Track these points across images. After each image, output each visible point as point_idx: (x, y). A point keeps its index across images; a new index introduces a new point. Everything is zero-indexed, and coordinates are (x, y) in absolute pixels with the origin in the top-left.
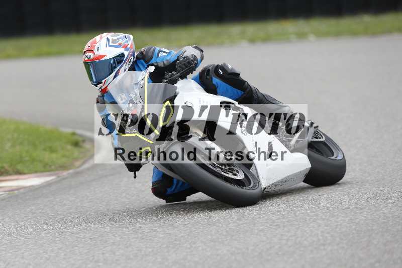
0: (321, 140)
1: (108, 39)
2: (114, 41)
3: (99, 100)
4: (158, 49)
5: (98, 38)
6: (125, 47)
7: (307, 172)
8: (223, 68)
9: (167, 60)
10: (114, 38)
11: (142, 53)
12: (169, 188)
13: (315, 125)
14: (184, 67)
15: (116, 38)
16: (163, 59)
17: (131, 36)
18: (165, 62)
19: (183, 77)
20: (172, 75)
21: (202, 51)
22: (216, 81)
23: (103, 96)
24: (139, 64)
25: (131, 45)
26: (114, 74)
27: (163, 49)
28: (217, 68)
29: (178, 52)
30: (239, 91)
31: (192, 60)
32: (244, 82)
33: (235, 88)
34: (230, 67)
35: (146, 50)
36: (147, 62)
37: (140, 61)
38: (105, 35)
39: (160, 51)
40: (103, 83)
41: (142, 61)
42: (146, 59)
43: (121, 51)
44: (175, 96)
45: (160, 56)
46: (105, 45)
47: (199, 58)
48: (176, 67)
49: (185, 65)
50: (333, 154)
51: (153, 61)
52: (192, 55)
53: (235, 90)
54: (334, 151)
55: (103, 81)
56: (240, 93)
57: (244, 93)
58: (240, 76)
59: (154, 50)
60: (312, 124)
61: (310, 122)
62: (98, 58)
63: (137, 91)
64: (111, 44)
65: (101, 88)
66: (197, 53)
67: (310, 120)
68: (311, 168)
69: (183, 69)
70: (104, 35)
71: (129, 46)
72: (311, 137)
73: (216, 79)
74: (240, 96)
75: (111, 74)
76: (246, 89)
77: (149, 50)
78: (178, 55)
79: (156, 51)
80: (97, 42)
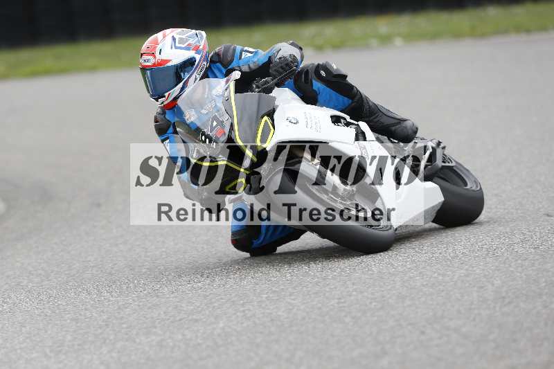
0: (450, 164)
1: (174, 39)
2: (181, 41)
3: (159, 119)
4: (239, 48)
5: (160, 35)
6: (197, 49)
7: (439, 207)
8: (325, 67)
9: (254, 63)
10: (181, 36)
11: (217, 54)
13: (442, 145)
14: (281, 70)
15: (184, 37)
16: (248, 61)
17: (203, 33)
18: (252, 66)
20: (266, 82)
21: (301, 49)
22: (317, 85)
24: (213, 69)
25: (204, 46)
26: (181, 85)
27: (246, 48)
28: (318, 68)
29: (267, 51)
30: (346, 99)
31: (291, 62)
32: (351, 87)
33: (341, 94)
34: (335, 67)
35: (222, 49)
36: (225, 66)
37: (218, 64)
38: (170, 33)
39: (242, 51)
40: (166, 97)
41: (219, 64)
42: (225, 62)
43: (191, 54)
44: (274, 111)
45: (243, 57)
46: (170, 47)
47: (299, 58)
48: (270, 71)
49: (282, 67)
50: (466, 184)
51: (234, 65)
52: (290, 55)
53: (341, 98)
54: (466, 180)
55: (166, 94)
56: (346, 101)
57: (352, 103)
58: (347, 79)
59: (234, 50)
60: (439, 143)
61: (435, 141)
62: (160, 64)
63: (221, 105)
64: (177, 45)
65: (162, 103)
66: (296, 52)
67: (436, 139)
68: (444, 202)
69: (281, 74)
70: (168, 31)
71: (201, 47)
72: (441, 160)
73: (317, 83)
74: (347, 105)
75: (177, 85)
76: (355, 97)
77: (227, 50)
78: (270, 55)
79: (237, 51)
80: (159, 41)
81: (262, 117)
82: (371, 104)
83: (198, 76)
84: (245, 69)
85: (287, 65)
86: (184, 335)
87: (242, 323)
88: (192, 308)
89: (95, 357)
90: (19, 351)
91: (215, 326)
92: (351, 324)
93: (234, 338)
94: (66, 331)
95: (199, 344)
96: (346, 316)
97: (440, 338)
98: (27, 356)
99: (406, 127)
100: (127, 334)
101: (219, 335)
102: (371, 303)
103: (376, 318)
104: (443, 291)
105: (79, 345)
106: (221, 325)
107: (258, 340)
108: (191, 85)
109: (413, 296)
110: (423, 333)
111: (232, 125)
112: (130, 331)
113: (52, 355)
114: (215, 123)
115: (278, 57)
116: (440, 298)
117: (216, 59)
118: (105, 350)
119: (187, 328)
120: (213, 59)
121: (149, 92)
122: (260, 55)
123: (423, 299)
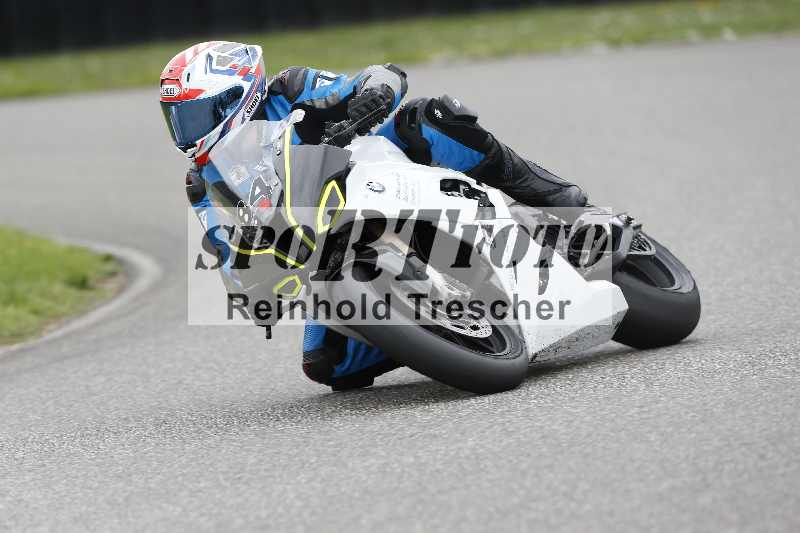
0: (648, 252)
1: (209, 57)
2: (222, 61)
3: (192, 179)
4: (312, 72)
5: (189, 52)
6: (245, 74)
7: (620, 320)
8: (442, 105)
9: (333, 95)
11: (280, 81)
12: (338, 364)
13: (634, 223)
14: (364, 109)
15: (225, 54)
16: (325, 92)
17: (259, 49)
18: (329, 99)
19: (363, 130)
20: (341, 128)
21: (403, 75)
22: (429, 132)
23: (199, 170)
24: (274, 104)
25: (258, 70)
26: (219, 128)
27: (323, 73)
28: (431, 105)
29: (353, 78)
30: (475, 152)
31: (381, 97)
32: (484, 134)
33: (468, 146)
34: (458, 105)
35: (288, 74)
36: (290, 100)
37: (277, 97)
38: (205, 48)
39: (317, 76)
40: (198, 146)
41: (281, 97)
42: (290, 93)
43: (236, 80)
44: (348, 170)
45: (317, 86)
46: (204, 70)
47: (397, 89)
48: (349, 109)
49: (365, 105)
50: (673, 282)
51: (304, 98)
52: (383, 85)
53: (467, 151)
54: (674, 276)
55: (198, 142)
56: (475, 156)
57: (484, 159)
58: (478, 122)
59: (305, 75)
60: (629, 220)
61: (624, 217)
62: (186, 96)
63: (269, 161)
64: (214, 67)
65: (194, 155)
66: (394, 81)
67: (625, 214)
68: (629, 311)
69: (363, 114)
70: (202, 46)
71: (253, 71)
72: (628, 247)
73: (428, 128)
74: (477, 163)
75: (214, 128)
76: (490, 149)
77: (294, 74)
78: (356, 83)
79: (309, 76)
80: (188, 61)
81: (327, 183)
82: (516, 160)
83: (247, 114)
84: (319, 104)
85: (373, 101)
86: (416, 457)
87: (501, 441)
88: (428, 418)
89: (289, 487)
90: (180, 479)
91: (460, 445)
92: (658, 443)
93: (489, 463)
94: (248, 450)
95: (437, 471)
96: (650, 432)
97: (787, 465)
98: (191, 486)
99: (569, 197)
100: (335, 455)
101: (467, 458)
102: (687, 413)
103: (693, 435)
104: (791, 396)
105: (266, 470)
106: (470, 443)
107: (524, 466)
108: (237, 128)
109: (747, 403)
110: (762, 457)
111: (282, 194)
112: (339, 451)
113: (228, 484)
114: (258, 190)
115: (365, 88)
116: (788, 406)
117: (277, 88)
118: (302, 478)
119: (421, 448)
120: (273, 89)
121: (175, 139)
122: (343, 83)
123: (762, 408)
